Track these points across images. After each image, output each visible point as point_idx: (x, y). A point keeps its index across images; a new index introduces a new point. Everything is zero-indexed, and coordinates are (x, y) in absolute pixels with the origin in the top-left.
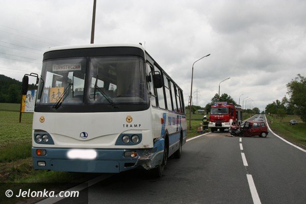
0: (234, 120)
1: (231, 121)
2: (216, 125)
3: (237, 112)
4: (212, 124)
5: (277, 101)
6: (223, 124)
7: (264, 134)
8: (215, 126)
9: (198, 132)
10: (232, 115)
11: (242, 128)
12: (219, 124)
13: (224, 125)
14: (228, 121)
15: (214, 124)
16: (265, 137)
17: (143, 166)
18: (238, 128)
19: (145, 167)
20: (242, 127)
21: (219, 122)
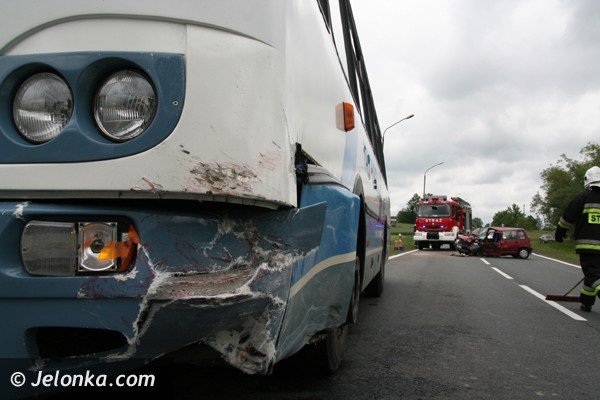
0: (460, 228)
1: (456, 229)
2: (428, 236)
3: (465, 214)
4: (421, 236)
5: (514, 206)
6: (440, 234)
7: (523, 253)
8: (425, 239)
9: (396, 249)
10: (457, 219)
11: (483, 241)
12: (433, 235)
13: (443, 236)
14: (449, 229)
15: (425, 234)
16: (526, 258)
17: (220, 346)
18: (473, 241)
19: (233, 359)
20: (483, 238)
21: (433, 231)
